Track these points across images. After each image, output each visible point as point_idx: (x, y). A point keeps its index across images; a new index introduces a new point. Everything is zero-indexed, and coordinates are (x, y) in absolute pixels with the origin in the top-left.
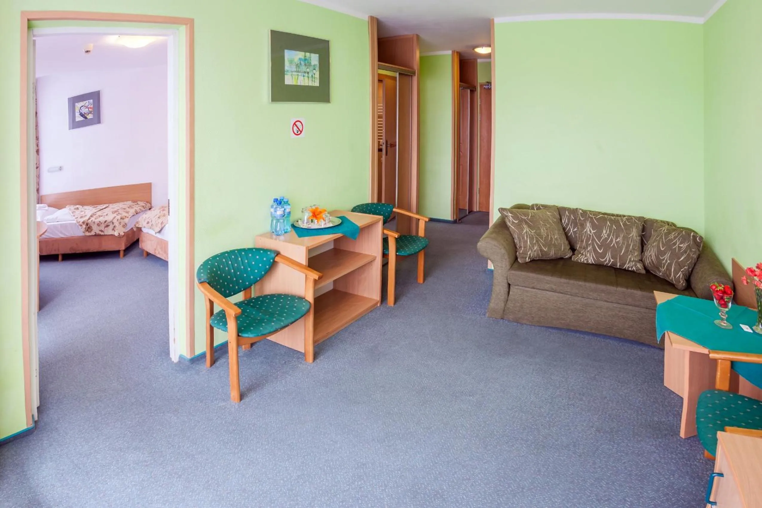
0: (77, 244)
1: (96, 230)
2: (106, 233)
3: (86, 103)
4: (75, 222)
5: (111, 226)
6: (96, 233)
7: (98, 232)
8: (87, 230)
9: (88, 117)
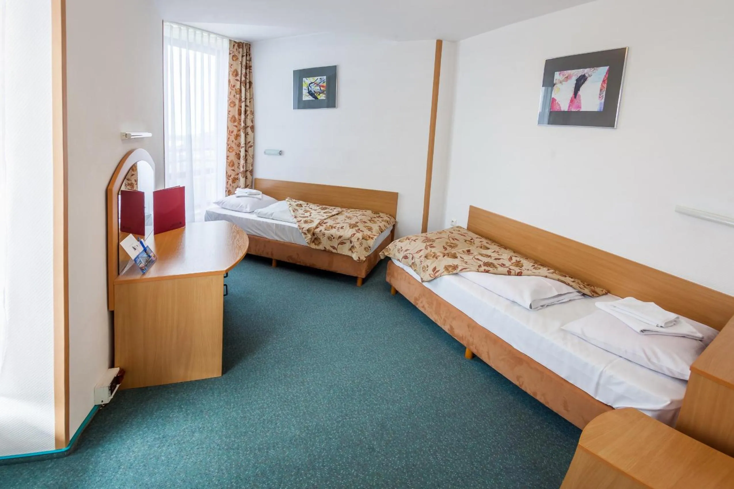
0: (298, 254)
1: (325, 244)
2: (339, 251)
3: (317, 79)
4: (296, 226)
5: (348, 245)
6: (325, 248)
7: (328, 248)
8: (313, 242)
9: (319, 97)
